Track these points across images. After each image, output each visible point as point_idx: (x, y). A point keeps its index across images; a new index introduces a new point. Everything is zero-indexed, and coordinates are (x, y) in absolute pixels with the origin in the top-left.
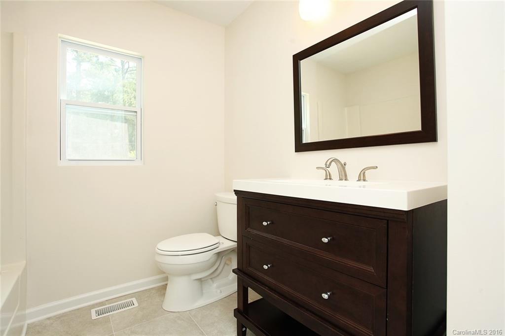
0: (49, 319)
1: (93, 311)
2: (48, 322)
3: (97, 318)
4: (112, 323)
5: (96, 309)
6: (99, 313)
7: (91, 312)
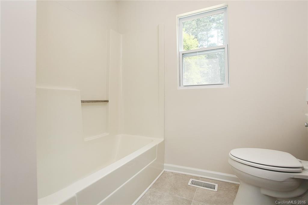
0: (172, 173)
1: (191, 180)
2: (171, 174)
3: (191, 185)
4: (196, 193)
5: (193, 180)
6: (193, 183)
7: (189, 180)
